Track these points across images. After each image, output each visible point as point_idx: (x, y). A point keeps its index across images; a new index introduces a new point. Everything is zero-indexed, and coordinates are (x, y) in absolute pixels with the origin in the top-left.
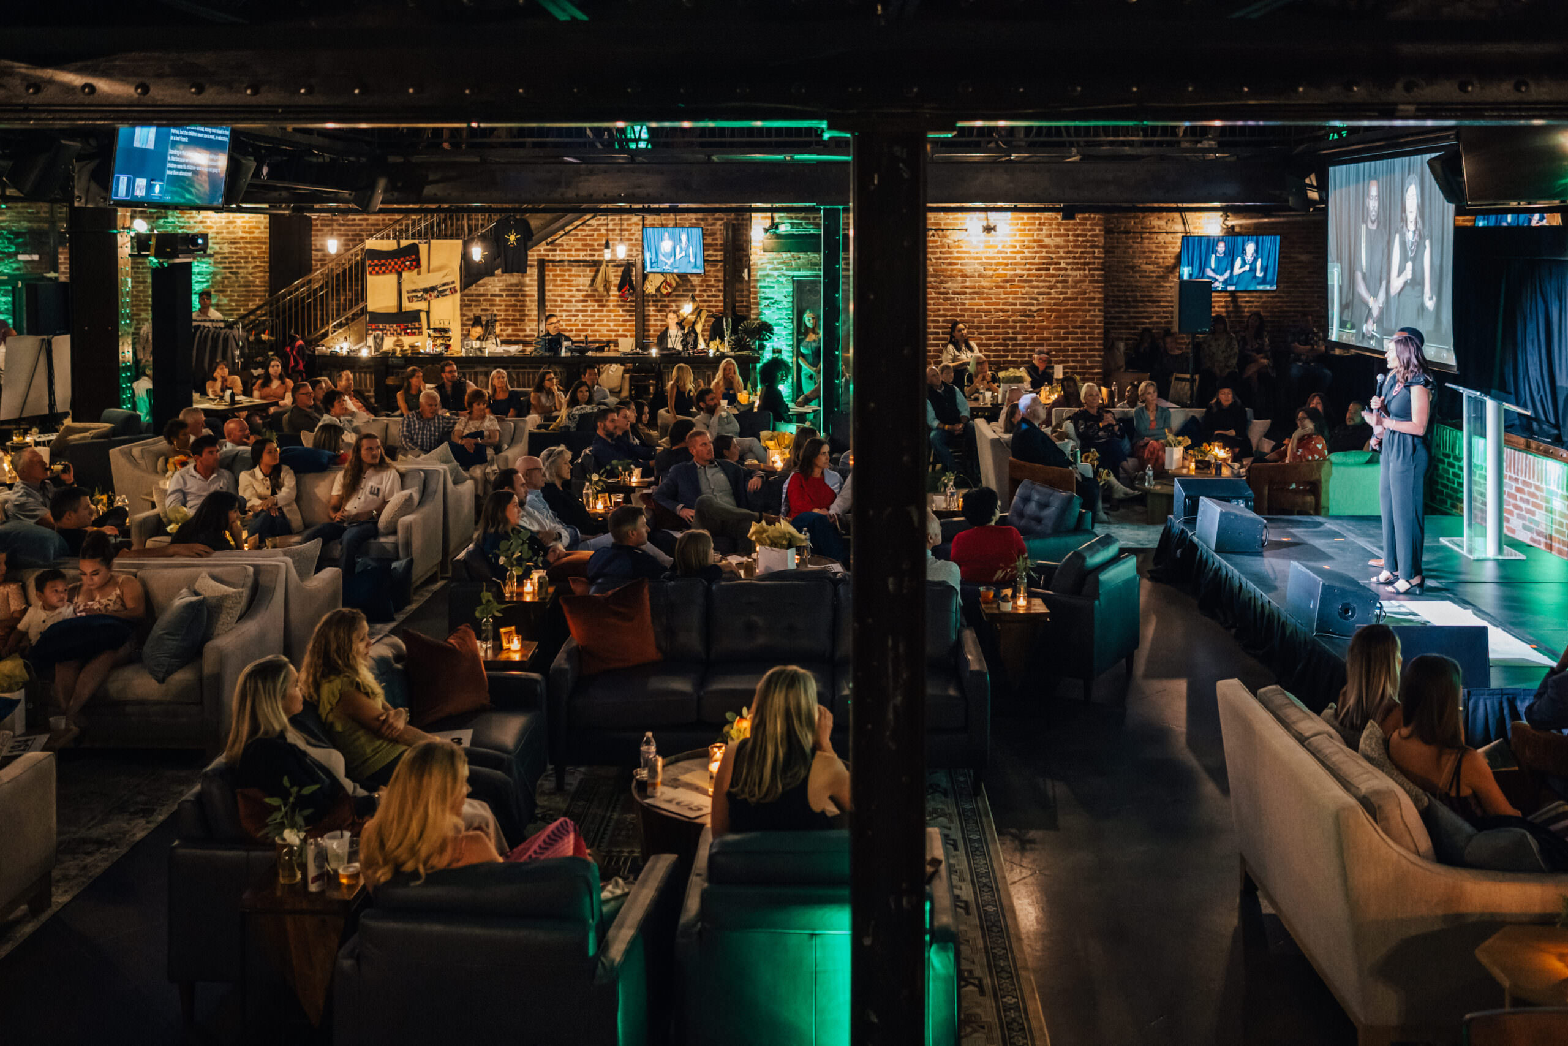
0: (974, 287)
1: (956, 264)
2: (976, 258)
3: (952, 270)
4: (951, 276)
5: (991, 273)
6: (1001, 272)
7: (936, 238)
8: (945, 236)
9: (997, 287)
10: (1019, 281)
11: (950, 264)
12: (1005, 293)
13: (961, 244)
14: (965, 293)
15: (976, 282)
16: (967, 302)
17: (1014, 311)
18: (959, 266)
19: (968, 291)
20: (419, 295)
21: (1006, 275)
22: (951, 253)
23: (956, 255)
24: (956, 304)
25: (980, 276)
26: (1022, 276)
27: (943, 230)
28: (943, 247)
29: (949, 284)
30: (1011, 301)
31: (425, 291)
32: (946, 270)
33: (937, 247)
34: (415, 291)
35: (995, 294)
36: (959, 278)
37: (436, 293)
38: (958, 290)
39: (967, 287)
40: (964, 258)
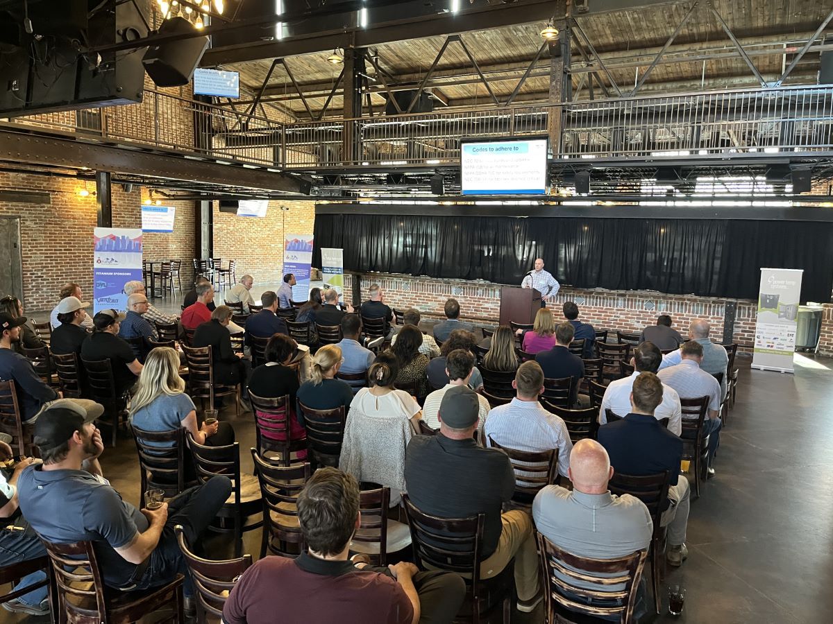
0: (79, 225)
1: (70, 212)
2: (81, 209)
3: (68, 215)
4: (67, 218)
5: (88, 217)
7: (59, 196)
11: (67, 211)
14: (75, 228)
16: (76, 232)
18: (72, 213)
23: (70, 206)
24: (71, 234)
29: (67, 223)
32: (65, 215)
33: (59, 201)
36: (72, 220)
38: (71, 226)
39: (76, 225)
40: (74, 209)
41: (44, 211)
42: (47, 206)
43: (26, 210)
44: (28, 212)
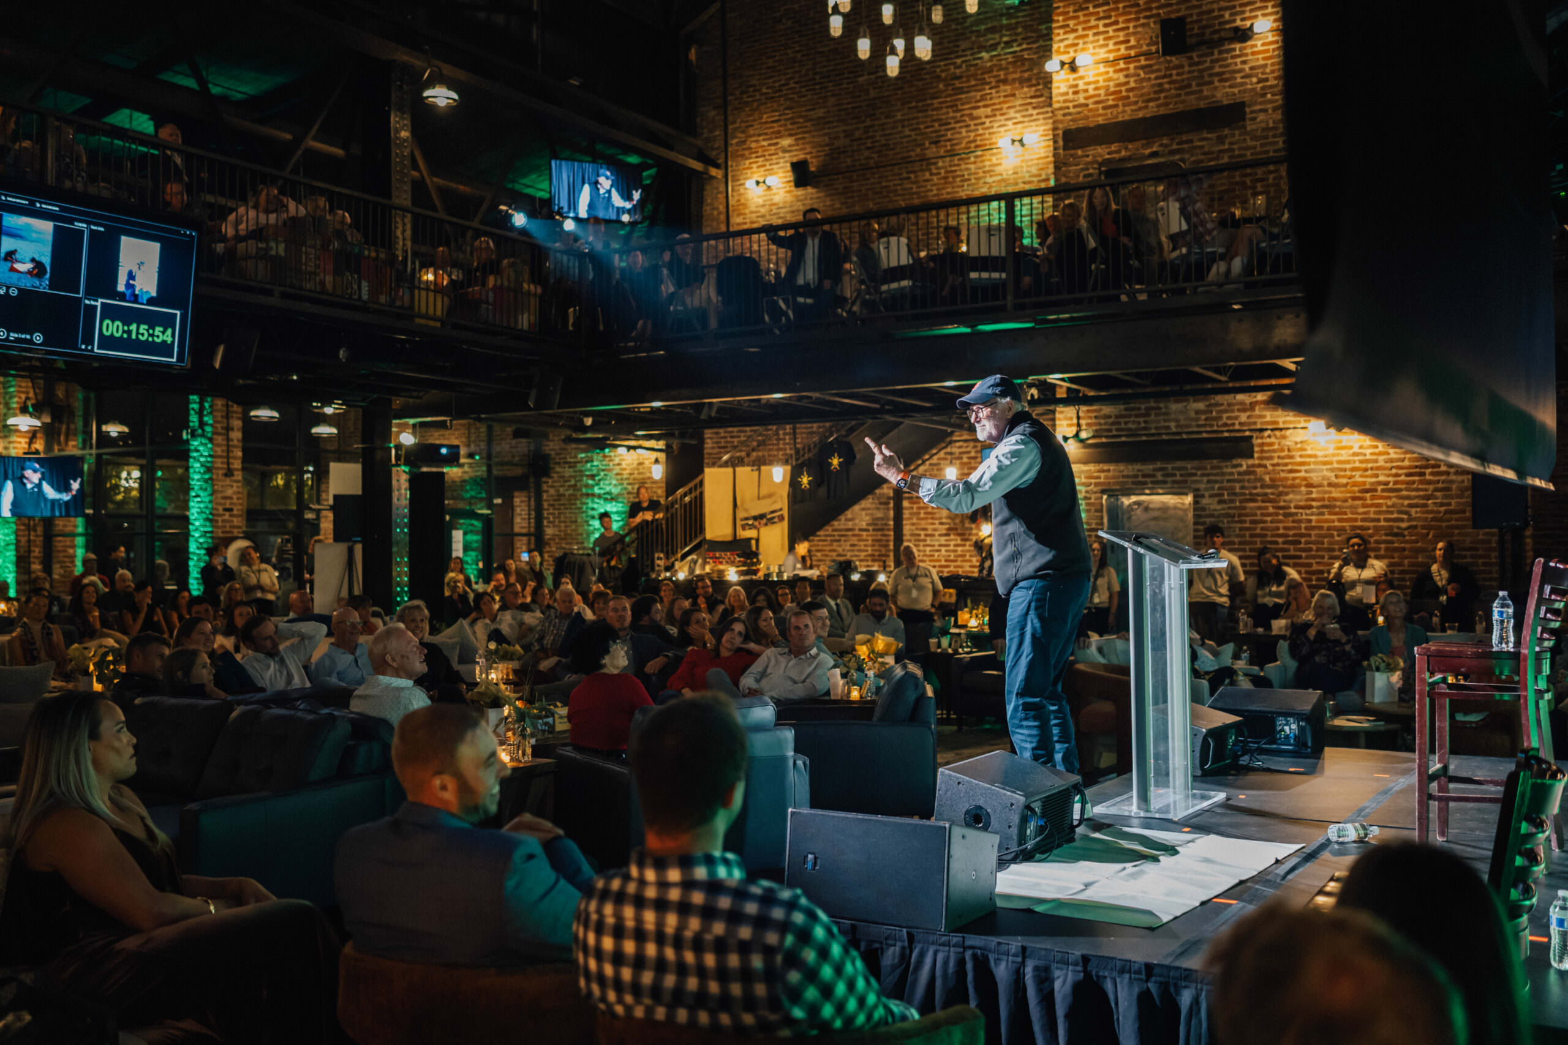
0: (1323, 499)
1: (1299, 471)
2: (1325, 463)
3: (1294, 479)
4: (1293, 486)
5: (1344, 481)
6: (1358, 479)
7: (1273, 440)
8: (1284, 437)
9: (1354, 499)
10: (1383, 491)
11: (1291, 471)
12: (1364, 506)
13: (1306, 447)
14: (1311, 507)
15: (1326, 492)
16: (1313, 518)
17: (1376, 528)
18: (1303, 474)
19: (1314, 504)
20: (750, 522)
21: (1364, 483)
22: (1292, 457)
23: (1298, 460)
24: (1300, 521)
25: (1330, 485)
26: (1387, 483)
27: (1281, 429)
28: (1282, 450)
29: (1291, 496)
30: (1372, 516)
31: (755, 518)
32: (1287, 479)
33: (1274, 451)
34: (747, 519)
35: (1351, 507)
36: (1303, 489)
37: (764, 521)
38: (1302, 503)
39: (1313, 500)
40: (1309, 464)
41: (1239, 474)
42: (1245, 464)
43: (1203, 475)
44: (1205, 479)
